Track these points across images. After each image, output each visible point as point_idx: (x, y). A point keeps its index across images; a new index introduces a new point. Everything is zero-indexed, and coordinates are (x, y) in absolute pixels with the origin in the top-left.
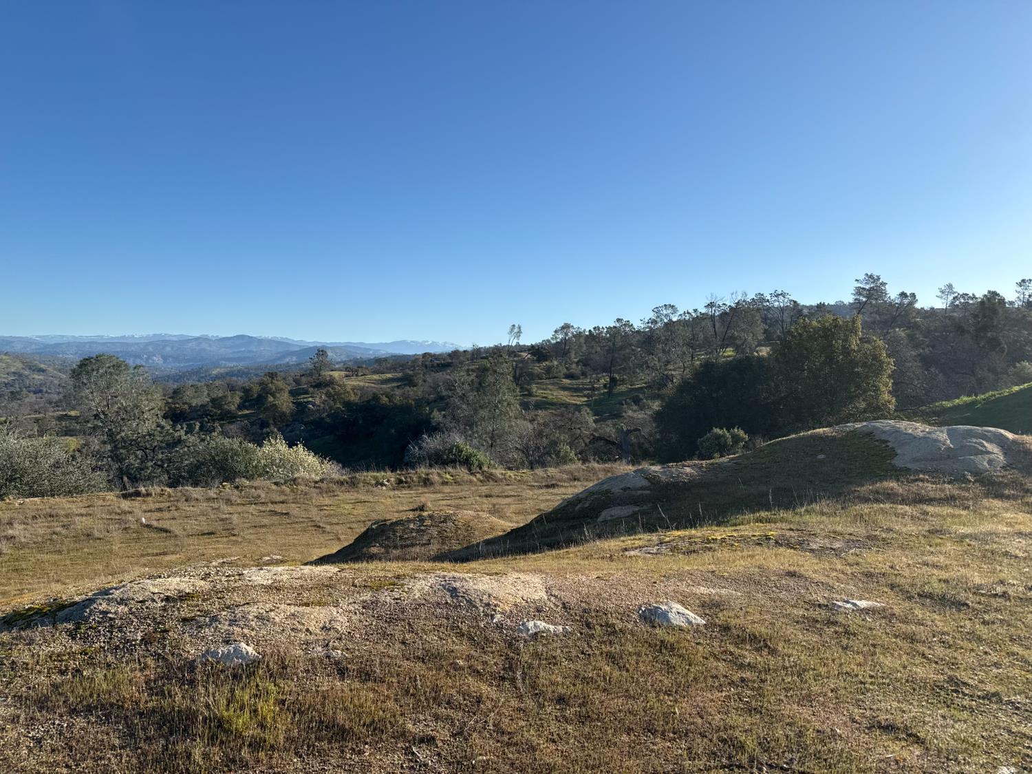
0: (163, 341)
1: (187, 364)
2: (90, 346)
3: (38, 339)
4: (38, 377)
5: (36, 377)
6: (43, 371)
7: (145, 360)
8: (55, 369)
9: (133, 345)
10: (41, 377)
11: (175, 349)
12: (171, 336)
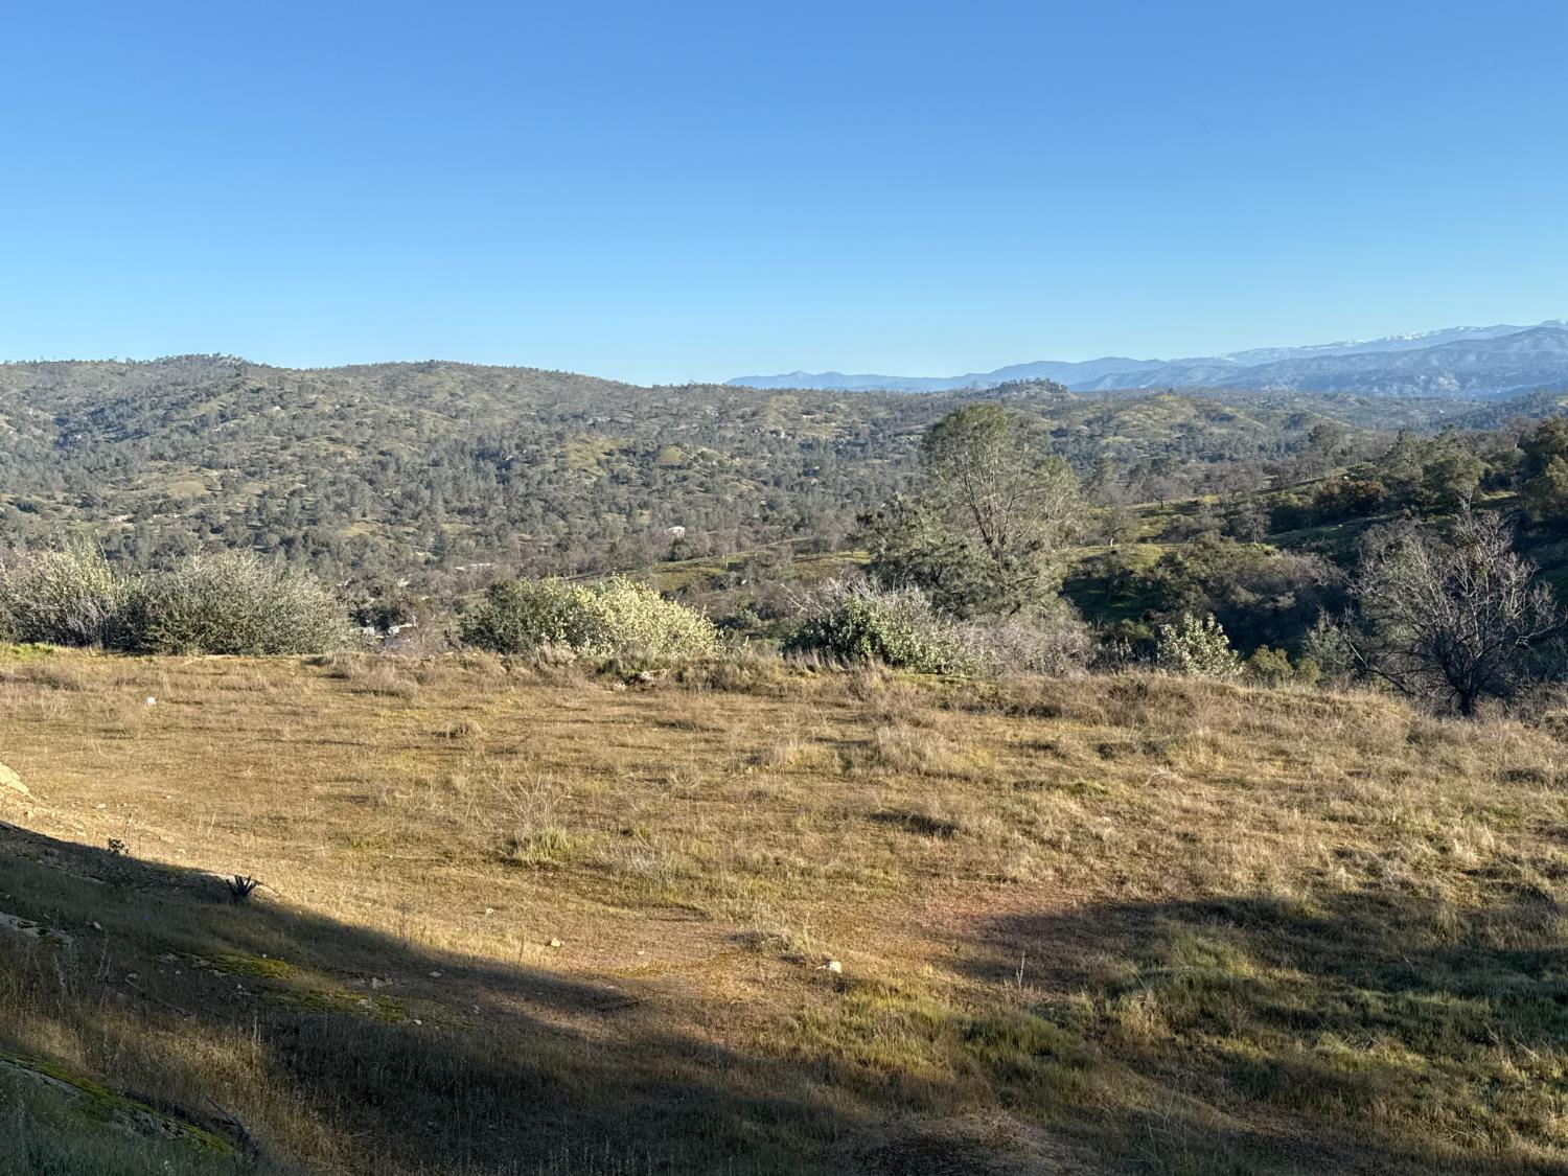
0: (1461, 343)
1: (1509, 389)
2: (1319, 366)
3: (1231, 359)
4: (1219, 431)
5: (1215, 430)
6: (1228, 418)
7: (1422, 384)
8: (1249, 415)
9: (1399, 355)
10: (1224, 431)
11: (1485, 357)
12: (1478, 330)
